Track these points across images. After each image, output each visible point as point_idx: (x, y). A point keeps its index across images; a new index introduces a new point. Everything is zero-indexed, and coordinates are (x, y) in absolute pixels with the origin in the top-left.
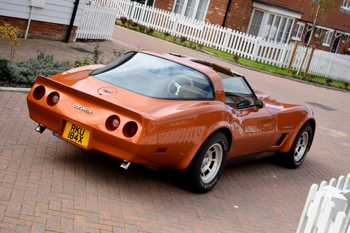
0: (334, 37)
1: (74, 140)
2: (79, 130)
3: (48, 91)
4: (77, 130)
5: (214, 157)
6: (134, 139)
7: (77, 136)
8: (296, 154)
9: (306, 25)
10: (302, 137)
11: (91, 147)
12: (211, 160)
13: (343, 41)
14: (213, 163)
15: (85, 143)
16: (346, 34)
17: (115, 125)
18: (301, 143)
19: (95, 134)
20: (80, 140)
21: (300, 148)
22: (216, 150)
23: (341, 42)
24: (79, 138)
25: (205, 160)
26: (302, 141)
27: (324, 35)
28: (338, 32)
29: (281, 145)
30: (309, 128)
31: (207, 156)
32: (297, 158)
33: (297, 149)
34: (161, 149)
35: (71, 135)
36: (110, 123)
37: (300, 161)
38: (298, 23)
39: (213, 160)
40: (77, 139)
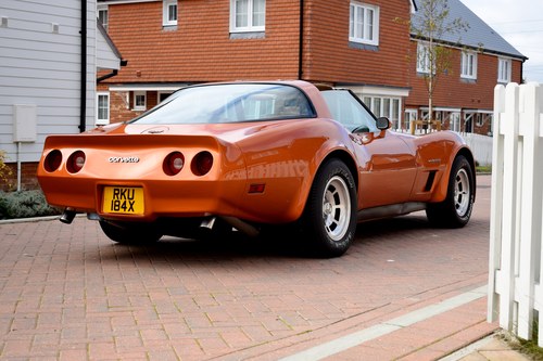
0: (463, 121)
1: (122, 211)
2: (126, 194)
3: (66, 153)
4: (123, 194)
5: (338, 202)
6: (211, 175)
7: (125, 203)
8: (458, 206)
9: (420, 112)
10: (458, 179)
11: (150, 211)
12: (335, 207)
13: (478, 124)
14: (338, 211)
15: (139, 209)
16: (479, 111)
17: (177, 167)
18: (461, 190)
19: (152, 188)
20: (131, 208)
21: (460, 196)
22: (338, 190)
23: (475, 126)
24: (128, 206)
25: (325, 207)
26: (460, 185)
27: (449, 120)
28: (466, 112)
29: (432, 190)
30: (465, 162)
31: (327, 201)
32: (460, 212)
33: (456, 198)
34: (256, 187)
35: (115, 205)
36: (169, 165)
37: (466, 214)
38: (407, 111)
39: (338, 207)
40: (125, 208)
